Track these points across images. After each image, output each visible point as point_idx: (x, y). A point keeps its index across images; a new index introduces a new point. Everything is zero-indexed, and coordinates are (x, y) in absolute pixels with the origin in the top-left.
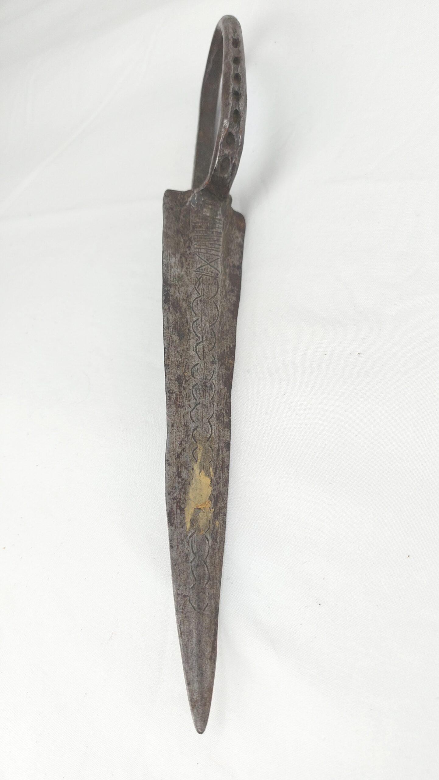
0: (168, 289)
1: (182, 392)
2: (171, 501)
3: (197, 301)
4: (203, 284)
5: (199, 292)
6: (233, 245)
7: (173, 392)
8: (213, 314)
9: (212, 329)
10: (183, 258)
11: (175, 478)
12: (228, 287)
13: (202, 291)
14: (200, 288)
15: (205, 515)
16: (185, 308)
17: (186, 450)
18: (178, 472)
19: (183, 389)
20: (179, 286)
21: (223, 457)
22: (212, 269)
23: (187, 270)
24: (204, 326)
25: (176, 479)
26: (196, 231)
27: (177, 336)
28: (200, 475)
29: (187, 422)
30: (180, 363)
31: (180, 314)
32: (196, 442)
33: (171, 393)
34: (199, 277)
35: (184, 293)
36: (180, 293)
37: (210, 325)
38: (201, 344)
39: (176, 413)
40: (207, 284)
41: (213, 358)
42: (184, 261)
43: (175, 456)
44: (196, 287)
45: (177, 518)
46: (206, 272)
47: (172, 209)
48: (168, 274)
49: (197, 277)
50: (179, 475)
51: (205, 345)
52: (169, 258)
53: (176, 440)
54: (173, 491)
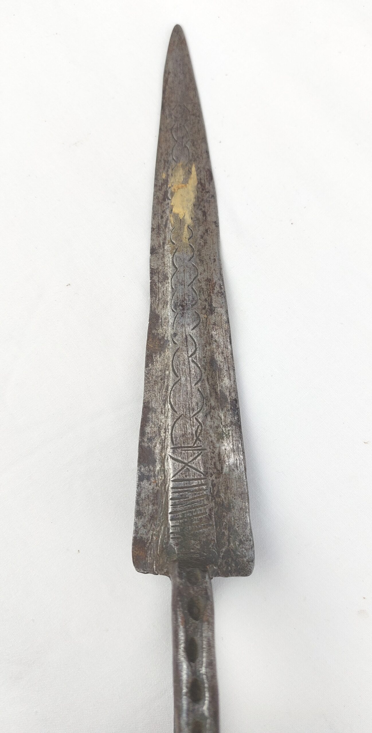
0: (234, 417)
1: (208, 296)
2: (211, 190)
3: (198, 408)
4: (192, 434)
5: (196, 421)
6: (150, 512)
7: (218, 295)
8: (177, 396)
9: (177, 376)
10: (219, 468)
11: (209, 211)
12: (156, 443)
13: (192, 424)
14: (195, 427)
15: (177, 180)
16: (211, 397)
17: (199, 237)
18: (206, 216)
19: (207, 299)
20: (221, 426)
21: (158, 238)
22: (182, 458)
23: (213, 450)
24: (188, 378)
25: (207, 210)
26: (207, 513)
27: (218, 360)
28: (185, 214)
29: (200, 264)
30: (213, 328)
31: (216, 389)
32: (190, 245)
33: (219, 293)
34: (198, 442)
35: (215, 417)
36: (219, 416)
37: (180, 381)
38: (190, 353)
39: (213, 273)
40: (187, 435)
41: (175, 340)
42: (218, 463)
43: (209, 231)
44: (200, 427)
45: (204, 176)
46: (189, 451)
47: (241, 542)
48: (237, 439)
49: (200, 441)
50: (204, 214)
51: (185, 354)
52: (237, 463)
53: (210, 247)
54: (209, 199)
